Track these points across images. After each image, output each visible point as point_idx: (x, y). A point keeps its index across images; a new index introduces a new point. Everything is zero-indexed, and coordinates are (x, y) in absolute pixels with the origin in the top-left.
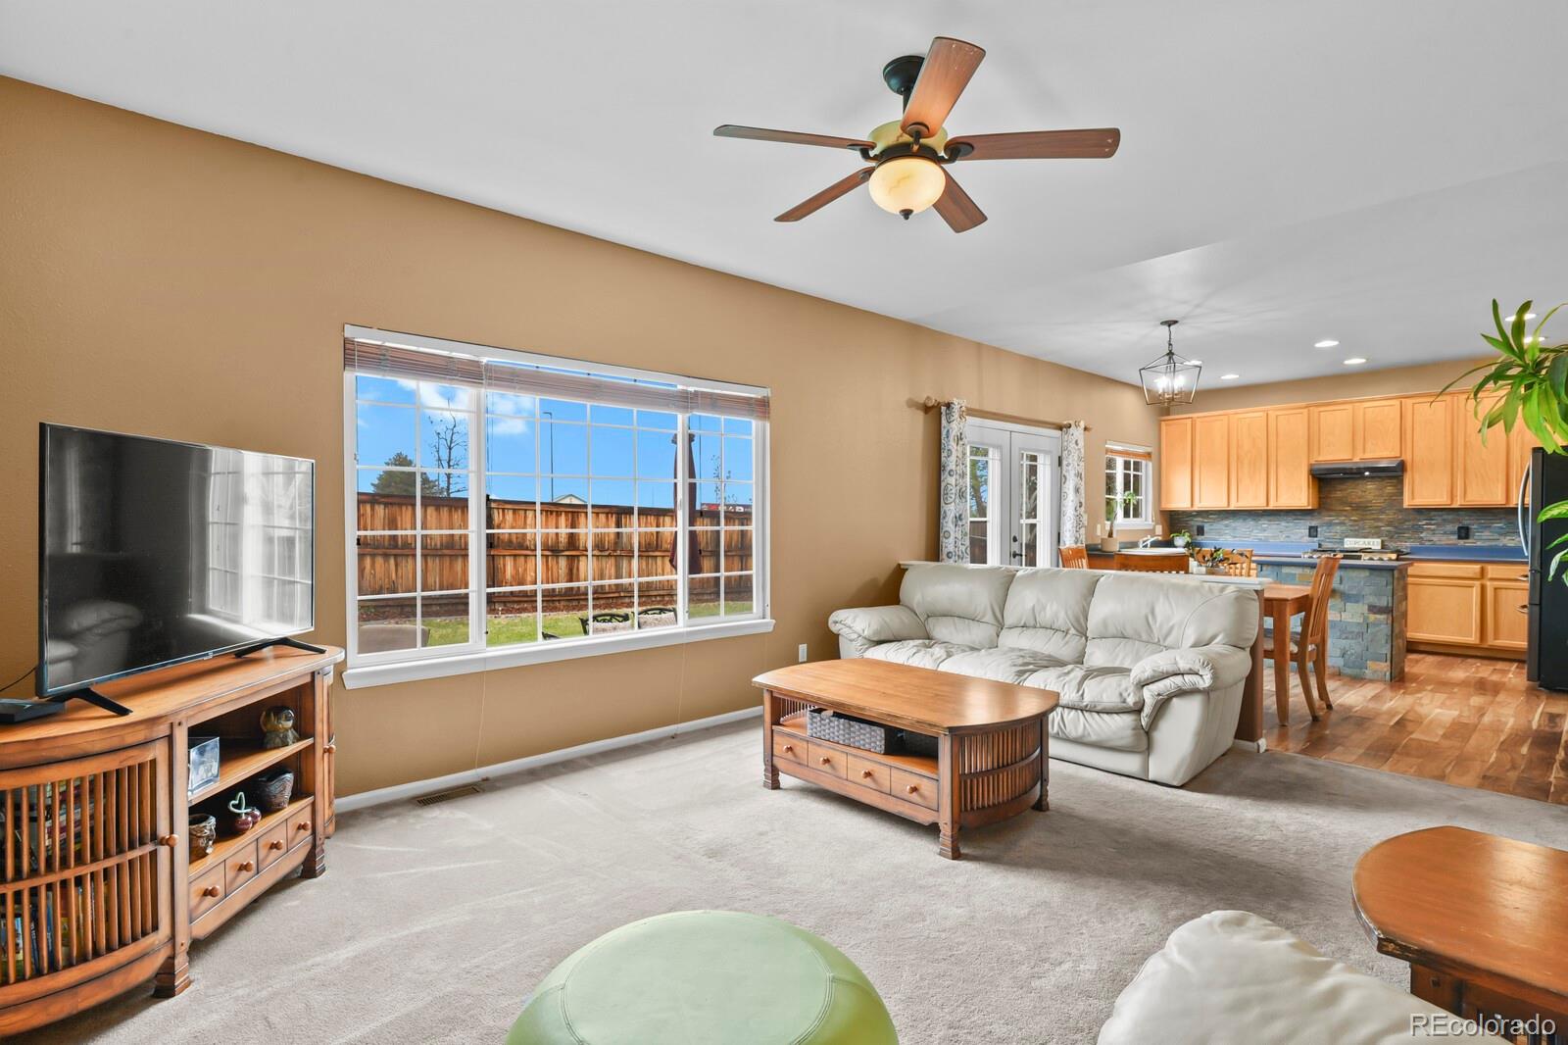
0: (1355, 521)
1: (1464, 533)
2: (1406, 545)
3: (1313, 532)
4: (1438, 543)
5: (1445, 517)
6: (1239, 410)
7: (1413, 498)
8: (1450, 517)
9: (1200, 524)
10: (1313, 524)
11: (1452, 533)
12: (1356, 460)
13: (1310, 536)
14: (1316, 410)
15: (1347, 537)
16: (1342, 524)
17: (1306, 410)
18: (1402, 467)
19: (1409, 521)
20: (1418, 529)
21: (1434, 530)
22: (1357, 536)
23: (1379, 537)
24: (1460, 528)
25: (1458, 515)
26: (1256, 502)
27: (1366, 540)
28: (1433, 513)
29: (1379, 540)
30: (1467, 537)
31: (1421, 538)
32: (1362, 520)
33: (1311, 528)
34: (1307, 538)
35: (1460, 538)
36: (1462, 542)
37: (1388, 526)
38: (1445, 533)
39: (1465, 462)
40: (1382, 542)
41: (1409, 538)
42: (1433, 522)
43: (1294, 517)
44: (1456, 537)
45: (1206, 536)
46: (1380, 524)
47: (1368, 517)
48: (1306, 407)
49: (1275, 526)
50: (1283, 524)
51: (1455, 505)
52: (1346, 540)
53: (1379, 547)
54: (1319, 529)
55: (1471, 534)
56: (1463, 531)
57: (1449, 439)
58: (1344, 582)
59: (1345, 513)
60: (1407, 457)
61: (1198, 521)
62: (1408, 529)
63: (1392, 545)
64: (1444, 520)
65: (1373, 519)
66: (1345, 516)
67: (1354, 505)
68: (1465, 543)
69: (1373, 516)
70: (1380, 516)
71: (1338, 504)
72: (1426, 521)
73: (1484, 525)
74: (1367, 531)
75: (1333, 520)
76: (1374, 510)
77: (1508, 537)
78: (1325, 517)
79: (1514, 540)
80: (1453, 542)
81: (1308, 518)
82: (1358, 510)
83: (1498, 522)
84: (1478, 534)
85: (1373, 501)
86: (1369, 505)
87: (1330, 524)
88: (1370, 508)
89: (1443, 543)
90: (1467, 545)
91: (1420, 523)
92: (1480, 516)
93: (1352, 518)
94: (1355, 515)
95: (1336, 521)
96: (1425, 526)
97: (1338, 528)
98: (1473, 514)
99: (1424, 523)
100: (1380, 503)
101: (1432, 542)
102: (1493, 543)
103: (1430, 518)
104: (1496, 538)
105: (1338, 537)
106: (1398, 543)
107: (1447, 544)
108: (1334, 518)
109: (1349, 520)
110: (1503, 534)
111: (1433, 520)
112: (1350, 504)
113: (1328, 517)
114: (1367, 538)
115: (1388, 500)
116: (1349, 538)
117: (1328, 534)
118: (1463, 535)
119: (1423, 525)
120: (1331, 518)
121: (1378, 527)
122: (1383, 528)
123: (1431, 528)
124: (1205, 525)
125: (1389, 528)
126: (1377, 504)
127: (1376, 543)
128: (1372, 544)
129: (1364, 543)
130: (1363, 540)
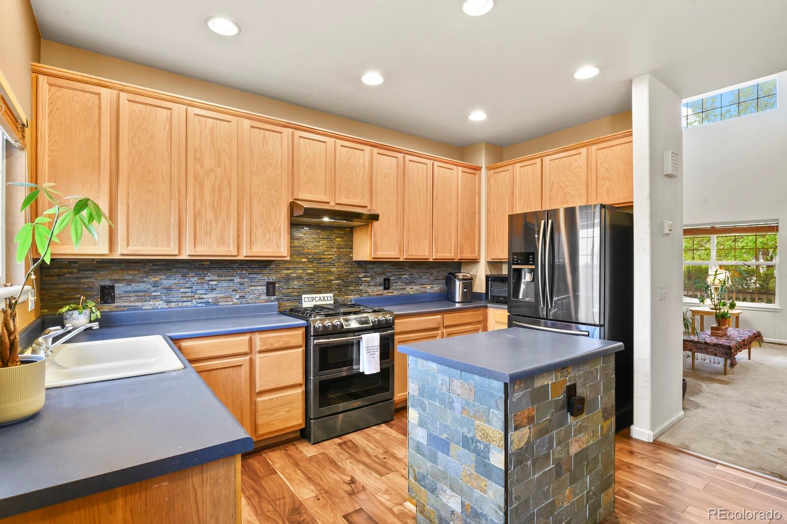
0: (311, 274)
1: (387, 285)
2: (350, 298)
3: (271, 288)
4: (371, 294)
5: (376, 270)
7: (377, 252)
8: (379, 270)
9: (108, 283)
10: (273, 278)
11: (380, 285)
13: (268, 294)
14: (298, 132)
15: (305, 293)
16: (299, 278)
19: (352, 273)
20: (358, 282)
21: (369, 282)
22: (313, 292)
23: (330, 292)
24: (385, 280)
25: (384, 268)
26: (226, 250)
27: (322, 295)
28: (369, 266)
29: (332, 295)
30: (388, 289)
31: (361, 290)
32: (317, 272)
33: (268, 284)
34: (264, 297)
35: (385, 289)
36: (385, 292)
37: (337, 279)
38: (376, 285)
40: (334, 296)
41: (353, 291)
42: (369, 274)
43: (251, 270)
44: (382, 288)
45: (118, 303)
46: (332, 278)
47: (321, 270)
49: (225, 284)
50: (237, 280)
51: (403, 259)
52: (304, 296)
54: (277, 285)
55: (391, 285)
56: (387, 282)
59: (302, 266)
61: (102, 280)
62: (351, 282)
63: (341, 300)
64: (375, 272)
65: (326, 272)
66: (302, 270)
67: (310, 257)
68: (387, 293)
69: (326, 269)
70: (331, 269)
71: (295, 255)
72: (364, 274)
73: (398, 276)
74: (321, 285)
75: (292, 273)
76: (327, 262)
77: (410, 287)
78: (283, 270)
79: (412, 288)
80: (381, 293)
81: (267, 271)
82: (313, 262)
83: (405, 273)
84: (395, 284)
85: (326, 253)
86: (323, 257)
87: (288, 279)
88: (323, 261)
89: (375, 294)
90: (389, 294)
91: (360, 276)
92: (395, 269)
93: (309, 271)
94: (311, 267)
95: (294, 275)
96: (363, 279)
97: (296, 283)
98: (392, 267)
99: (362, 276)
100: (331, 255)
101: (368, 294)
102: (402, 292)
103: (368, 270)
104: (404, 287)
105: (295, 294)
106: (345, 297)
107: (377, 295)
108: (292, 271)
109: (306, 273)
110: (407, 284)
111: (368, 272)
112: (306, 255)
113: (286, 270)
114: (321, 293)
115: (335, 251)
116: (306, 294)
117: (287, 291)
118: (387, 286)
119: (362, 277)
120: (289, 271)
121: (330, 281)
122: (333, 282)
123: (367, 280)
124: (116, 285)
125: (338, 281)
126: (329, 256)
127: (329, 298)
128: (326, 300)
129: (320, 299)
130: (318, 295)
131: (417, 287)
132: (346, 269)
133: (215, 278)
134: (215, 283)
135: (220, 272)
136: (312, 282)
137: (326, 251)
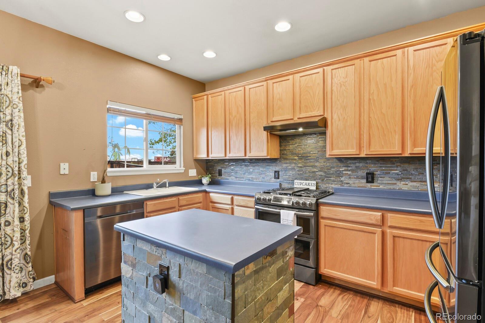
0: (301, 167)
1: (371, 178)
2: (331, 186)
3: (277, 175)
4: (353, 185)
5: (357, 164)
6: (230, 87)
7: (333, 149)
8: (361, 165)
9: (220, 168)
10: (277, 169)
11: (362, 178)
12: (296, 119)
13: (275, 178)
14: (270, 82)
15: (296, 179)
16: (293, 169)
17: (265, 82)
18: (324, 122)
19: (333, 167)
20: (339, 175)
21: (349, 175)
22: (301, 179)
23: (315, 180)
24: (367, 174)
25: (367, 163)
27: (307, 182)
29: (315, 182)
30: (372, 182)
31: (342, 181)
32: (305, 166)
33: (275, 172)
34: (273, 179)
35: (368, 182)
36: (369, 185)
37: (320, 171)
38: (357, 178)
39: (370, 117)
40: (317, 183)
41: (334, 181)
42: (349, 168)
43: (266, 164)
44: (365, 181)
45: (223, 176)
46: (315, 170)
47: (308, 164)
48: (266, 81)
50: (261, 169)
51: (362, 155)
52: (295, 181)
53: (314, 188)
54: (280, 173)
55: (375, 179)
56: (370, 176)
57: (357, 98)
58: (183, 275)
59: (295, 161)
60: (328, 116)
62: (333, 174)
63: (323, 187)
64: (356, 167)
65: (312, 166)
66: (295, 164)
67: (300, 155)
68: (371, 186)
69: (311, 164)
70: (316, 164)
71: (290, 155)
72: (344, 168)
73: (385, 172)
74: (308, 175)
75: (288, 166)
76: (312, 159)
77: (402, 183)
78: (284, 164)
79: (407, 184)
80: (364, 185)
81: (274, 164)
82: (302, 159)
83: (395, 168)
84: (380, 179)
85: (311, 152)
86: (309, 155)
87: (286, 170)
88: (309, 158)
89: (356, 185)
90: (372, 187)
91: (341, 169)
92: (380, 164)
93: (299, 165)
94: (301, 163)
95: (290, 167)
96: (344, 172)
97: (291, 172)
98: (377, 163)
99: (343, 169)
100: (315, 154)
101: (349, 185)
102: (392, 187)
103: (349, 165)
104: (395, 182)
105: (290, 179)
106: (327, 185)
107: (359, 187)
108: (288, 165)
109: (297, 166)
110: (401, 180)
111: (349, 167)
112: (297, 155)
113: (285, 164)
114: (308, 180)
115: (319, 151)
116: (298, 180)
117: (285, 177)
118: (370, 180)
119: (343, 171)
120: (287, 165)
121: (314, 172)
122: (317, 173)
123: (348, 173)
124: (222, 169)
125: (321, 173)
126: (314, 155)
127: (313, 185)
128: (310, 185)
129: (306, 184)
130: (305, 182)
131: (415, 184)
132: (328, 164)
133: (252, 168)
134: (252, 170)
135: (254, 165)
136: (301, 172)
137: (312, 151)
